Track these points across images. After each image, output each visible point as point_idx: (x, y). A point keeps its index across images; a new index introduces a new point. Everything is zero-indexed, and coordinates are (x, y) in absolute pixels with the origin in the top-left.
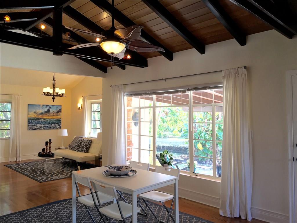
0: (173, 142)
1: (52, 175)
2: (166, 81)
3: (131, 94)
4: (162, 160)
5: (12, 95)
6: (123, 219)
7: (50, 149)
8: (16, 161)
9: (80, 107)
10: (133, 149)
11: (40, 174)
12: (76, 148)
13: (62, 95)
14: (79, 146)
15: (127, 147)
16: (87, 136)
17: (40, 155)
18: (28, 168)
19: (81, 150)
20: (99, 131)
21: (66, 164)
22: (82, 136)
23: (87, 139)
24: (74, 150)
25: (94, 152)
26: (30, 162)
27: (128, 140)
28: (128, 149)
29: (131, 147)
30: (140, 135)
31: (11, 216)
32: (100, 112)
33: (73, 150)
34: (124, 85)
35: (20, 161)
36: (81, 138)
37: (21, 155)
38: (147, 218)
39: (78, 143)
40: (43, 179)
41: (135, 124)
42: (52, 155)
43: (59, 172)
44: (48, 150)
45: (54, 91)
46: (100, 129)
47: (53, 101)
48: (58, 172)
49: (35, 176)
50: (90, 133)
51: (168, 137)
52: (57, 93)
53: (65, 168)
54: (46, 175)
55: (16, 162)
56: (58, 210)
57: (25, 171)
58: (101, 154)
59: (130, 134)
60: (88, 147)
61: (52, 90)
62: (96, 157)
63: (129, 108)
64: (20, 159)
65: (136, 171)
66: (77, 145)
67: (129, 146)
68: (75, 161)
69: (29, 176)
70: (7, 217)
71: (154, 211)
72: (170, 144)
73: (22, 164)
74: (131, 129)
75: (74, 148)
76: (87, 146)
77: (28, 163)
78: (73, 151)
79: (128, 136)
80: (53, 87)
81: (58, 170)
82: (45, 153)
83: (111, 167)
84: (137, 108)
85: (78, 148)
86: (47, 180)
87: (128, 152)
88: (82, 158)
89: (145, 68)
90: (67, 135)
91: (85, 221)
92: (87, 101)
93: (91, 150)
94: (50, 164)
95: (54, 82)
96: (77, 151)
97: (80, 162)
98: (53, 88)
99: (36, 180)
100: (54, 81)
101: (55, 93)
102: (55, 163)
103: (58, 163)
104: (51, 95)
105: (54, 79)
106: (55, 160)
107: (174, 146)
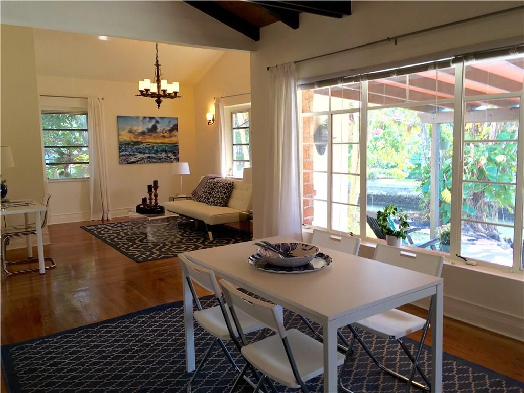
0: (386, 188)
1: (162, 248)
2: (396, 44)
3: (313, 81)
4: (383, 226)
5: (87, 98)
6: (300, 386)
7: (156, 200)
8: (103, 219)
9: (210, 121)
10: (314, 201)
11: (140, 245)
12: (205, 198)
13: (174, 94)
14: (210, 194)
15: (302, 198)
16: (226, 176)
17: (139, 210)
18: (121, 233)
19: (214, 202)
20: (247, 165)
21: (188, 228)
22: (216, 176)
23: (225, 180)
24: (202, 202)
25: (237, 207)
26: (126, 222)
27: (306, 183)
28: (306, 202)
29: (311, 197)
30: (331, 173)
31: (69, 336)
32: (248, 128)
33: (199, 201)
34: (295, 62)
35: (110, 219)
36: (214, 178)
37: (110, 209)
38: (353, 360)
39: (209, 188)
40: (144, 256)
41: (320, 150)
42: (161, 211)
43: (175, 242)
44: (153, 201)
45: (159, 87)
46: (248, 161)
47: (159, 106)
48: (172, 243)
49: (131, 248)
50: (231, 170)
51: (378, 178)
52: (164, 91)
53: (185, 235)
54: (150, 248)
55: (103, 222)
56: (163, 326)
57: (115, 239)
58: (251, 211)
59: (309, 170)
60: (226, 197)
61: (156, 85)
62: (241, 215)
63: (306, 115)
64: (109, 215)
65: (328, 256)
66: (206, 192)
67: (307, 195)
68: (203, 222)
69: (119, 249)
70: (61, 338)
71: (368, 343)
72: (381, 191)
73: (112, 225)
74: (311, 160)
75: (202, 197)
76: (225, 193)
77: (123, 223)
78: (200, 203)
79: (304, 174)
80: (156, 78)
81: (173, 237)
82: (148, 207)
83: (267, 246)
84: (324, 113)
85: (208, 198)
86: (150, 259)
87: (305, 208)
88: (216, 217)
89: (346, 18)
90: (189, 174)
91: (216, 356)
92: (223, 108)
93: (232, 202)
94: (160, 226)
95: (158, 69)
96: (207, 203)
97: (211, 224)
98: (157, 81)
99: (131, 257)
100: (158, 67)
101: (160, 91)
102: (168, 224)
103: (174, 225)
104: (153, 95)
105: (157, 62)
106: (168, 219)
107: (389, 195)
